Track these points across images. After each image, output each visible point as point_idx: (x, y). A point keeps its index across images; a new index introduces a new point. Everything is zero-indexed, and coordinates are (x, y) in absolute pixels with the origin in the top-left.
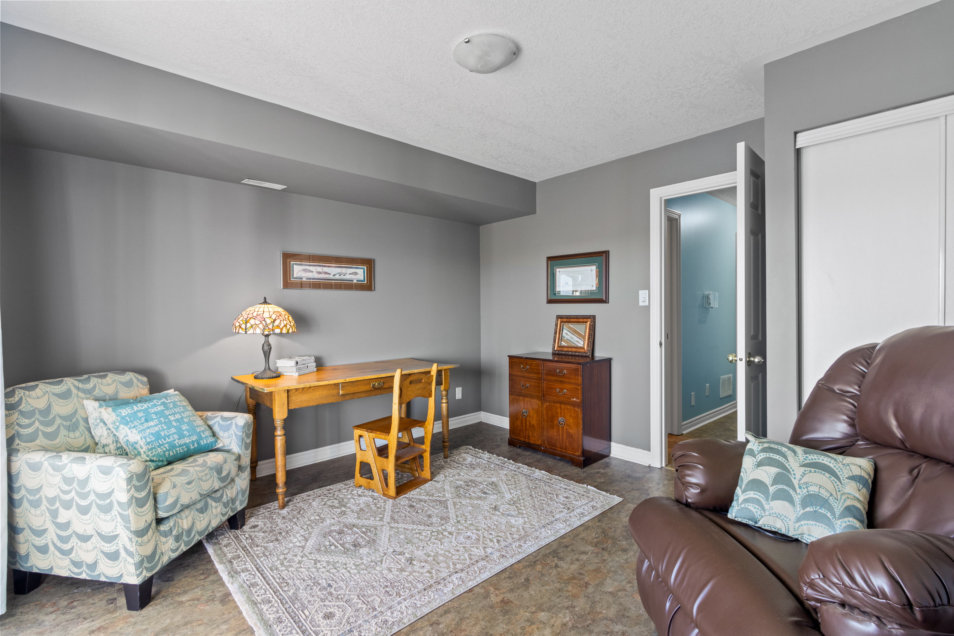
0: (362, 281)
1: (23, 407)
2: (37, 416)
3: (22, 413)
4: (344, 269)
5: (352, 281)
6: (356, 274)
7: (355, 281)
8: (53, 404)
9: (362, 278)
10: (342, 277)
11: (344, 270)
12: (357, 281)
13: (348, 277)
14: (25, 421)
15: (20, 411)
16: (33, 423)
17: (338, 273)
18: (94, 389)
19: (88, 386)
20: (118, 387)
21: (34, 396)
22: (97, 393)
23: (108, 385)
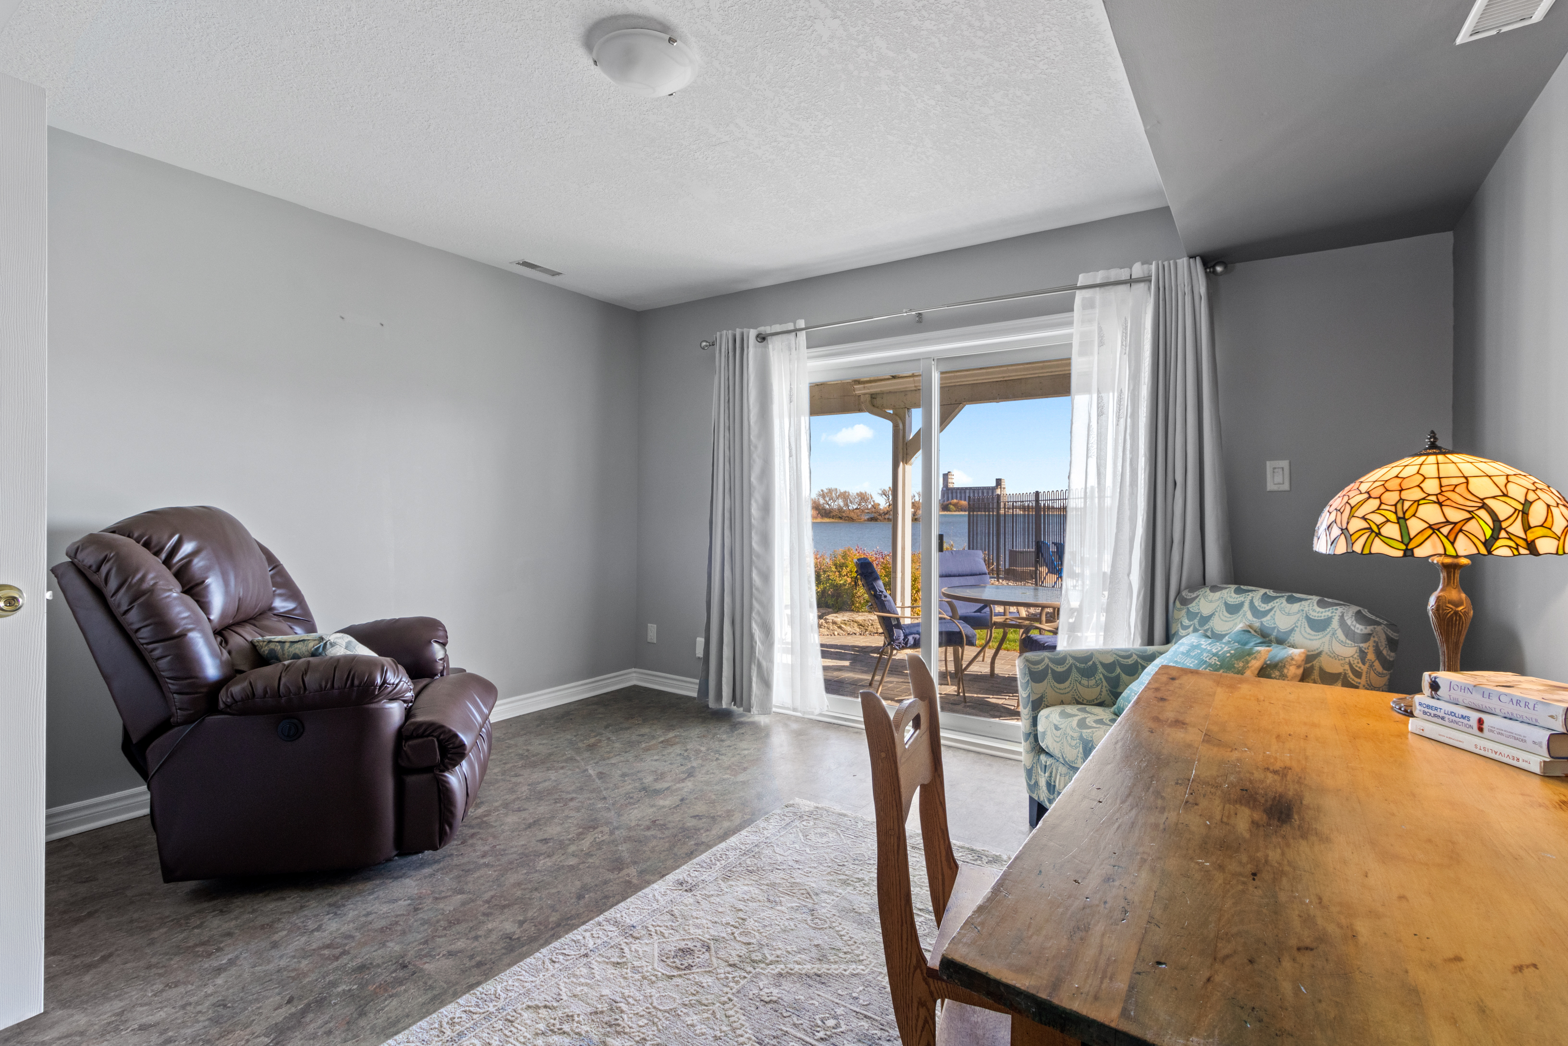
1: (1193, 607)
2: (1196, 621)
8: (1218, 613)
14: (1186, 622)
18: (1266, 613)
19: (1264, 607)
20: (1299, 624)
21: (1210, 598)
22: (1267, 621)
23: (1289, 614)
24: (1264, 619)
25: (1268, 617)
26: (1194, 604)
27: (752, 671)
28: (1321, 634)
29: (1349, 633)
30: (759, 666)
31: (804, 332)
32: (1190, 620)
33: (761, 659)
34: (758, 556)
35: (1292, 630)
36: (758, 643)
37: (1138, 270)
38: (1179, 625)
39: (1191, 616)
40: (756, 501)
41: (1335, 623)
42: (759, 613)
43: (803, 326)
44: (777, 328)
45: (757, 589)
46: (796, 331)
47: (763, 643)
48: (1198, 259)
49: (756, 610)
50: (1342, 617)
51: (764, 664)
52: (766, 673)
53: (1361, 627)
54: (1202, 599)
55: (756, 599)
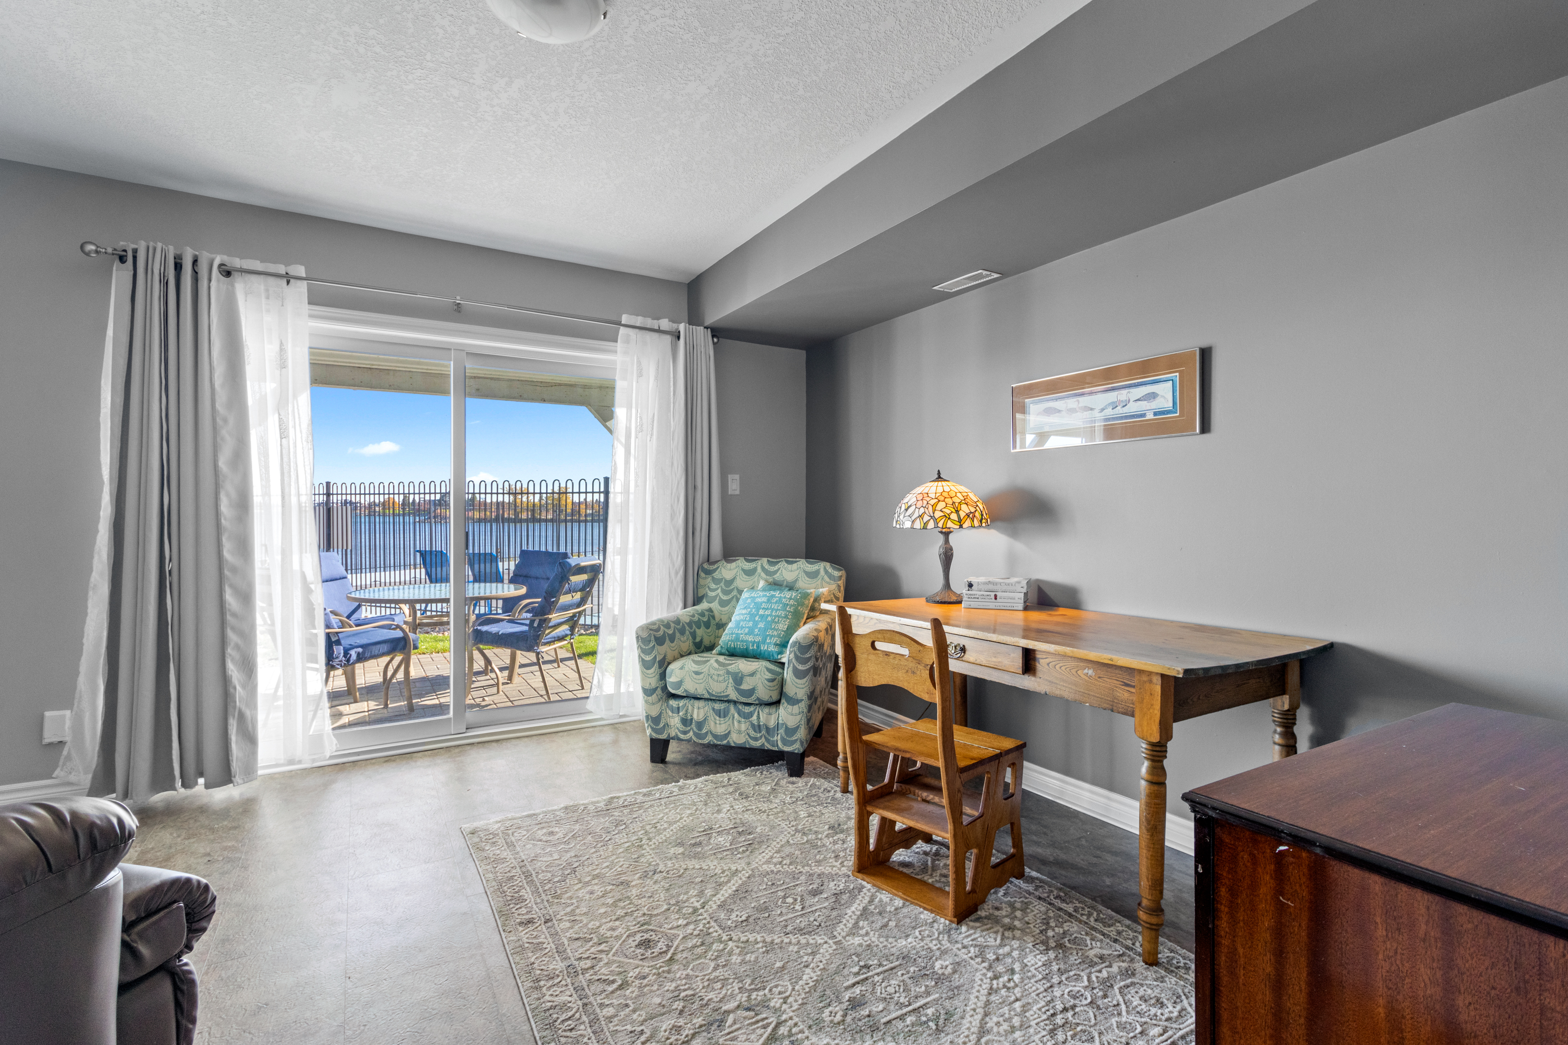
0: (1168, 412)
1: (716, 575)
2: (722, 584)
3: (713, 579)
4: (1124, 392)
5: (1143, 415)
6: (1153, 396)
7: (1150, 416)
8: (738, 577)
9: (1169, 405)
10: (1119, 410)
11: (1123, 395)
12: (1155, 414)
13: (1133, 408)
14: (713, 586)
15: (713, 577)
16: (717, 589)
17: (1109, 404)
18: (776, 572)
19: (773, 569)
20: (800, 576)
21: (729, 567)
22: (777, 577)
23: (791, 571)
24: (775, 576)
25: (778, 574)
26: (717, 573)
27: (230, 728)
28: (815, 580)
29: (831, 577)
30: (241, 717)
31: (305, 282)
32: (716, 584)
33: (244, 708)
34: (234, 570)
35: (796, 580)
36: (238, 687)
37: (665, 324)
38: (707, 589)
39: (717, 581)
40: (228, 495)
41: (822, 572)
42: (237, 647)
43: (304, 275)
44: (258, 265)
45: (234, 615)
46: (288, 278)
47: (244, 687)
48: (709, 330)
49: (232, 644)
50: (825, 568)
51: (248, 713)
52: (250, 726)
53: (837, 573)
54: (723, 569)
55: (233, 629)
